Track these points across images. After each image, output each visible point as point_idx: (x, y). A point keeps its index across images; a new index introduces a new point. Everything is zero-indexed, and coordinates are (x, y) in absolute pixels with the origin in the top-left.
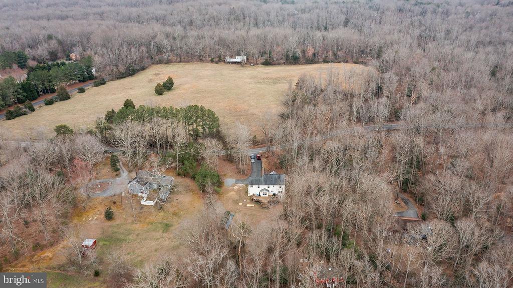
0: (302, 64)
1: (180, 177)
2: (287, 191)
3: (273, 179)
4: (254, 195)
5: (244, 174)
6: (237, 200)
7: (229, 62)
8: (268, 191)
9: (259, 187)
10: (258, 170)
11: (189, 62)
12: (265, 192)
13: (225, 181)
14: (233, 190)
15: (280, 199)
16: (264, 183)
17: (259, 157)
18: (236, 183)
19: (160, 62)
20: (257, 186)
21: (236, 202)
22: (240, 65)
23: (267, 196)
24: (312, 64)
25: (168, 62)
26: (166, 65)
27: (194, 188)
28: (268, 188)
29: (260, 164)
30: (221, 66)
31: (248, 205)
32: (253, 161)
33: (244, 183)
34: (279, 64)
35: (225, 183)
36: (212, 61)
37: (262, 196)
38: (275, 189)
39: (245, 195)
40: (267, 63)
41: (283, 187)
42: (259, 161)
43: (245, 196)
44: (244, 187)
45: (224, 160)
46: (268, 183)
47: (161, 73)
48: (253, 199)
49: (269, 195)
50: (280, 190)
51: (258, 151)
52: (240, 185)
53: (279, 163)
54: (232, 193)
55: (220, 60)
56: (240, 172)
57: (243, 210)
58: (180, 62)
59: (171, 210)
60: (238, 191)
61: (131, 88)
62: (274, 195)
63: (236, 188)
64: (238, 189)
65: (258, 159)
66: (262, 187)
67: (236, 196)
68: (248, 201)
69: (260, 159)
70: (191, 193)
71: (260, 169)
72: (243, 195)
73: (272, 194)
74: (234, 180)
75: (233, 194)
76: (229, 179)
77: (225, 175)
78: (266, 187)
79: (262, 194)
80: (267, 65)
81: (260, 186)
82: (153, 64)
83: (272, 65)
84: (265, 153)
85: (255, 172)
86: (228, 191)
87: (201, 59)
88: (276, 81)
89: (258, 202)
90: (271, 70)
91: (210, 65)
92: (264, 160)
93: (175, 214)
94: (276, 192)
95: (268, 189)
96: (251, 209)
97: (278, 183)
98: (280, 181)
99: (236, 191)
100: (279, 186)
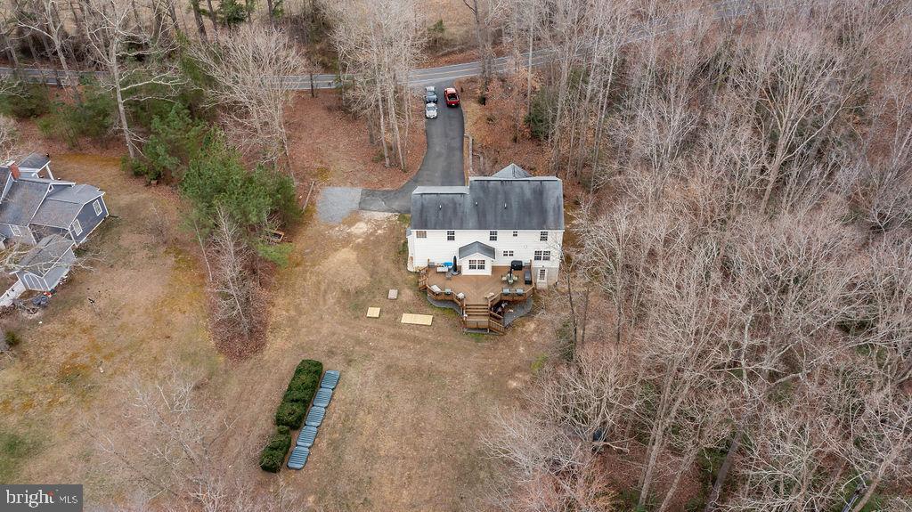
1: (140, 184)
2: (570, 250)
3: (515, 205)
4: (431, 267)
5: (395, 164)
6: (358, 292)
8: (490, 252)
9: (449, 238)
10: (450, 149)
12: (477, 257)
13: (318, 198)
14: (347, 241)
15: (541, 283)
16: (472, 221)
17: (453, 96)
18: (363, 206)
20: (443, 234)
21: (355, 301)
23: (487, 272)
27: (187, 237)
28: (493, 238)
29: (456, 123)
31: (407, 318)
32: (432, 113)
33: (396, 205)
35: (319, 206)
37: (466, 271)
38: (520, 245)
39: (396, 262)
41: (556, 236)
42: (452, 112)
43: (394, 272)
44: (392, 229)
45: (329, 109)
46: (490, 217)
48: (425, 290)
49: (494, 269)
50: (543, 247)
51: (450, 76)
52: (380, 216)
53: (528, 121)
54: (346, 255)
56: (383, 158)
57: (386, 342)
59: (58, 352)
60: (367, 247)
62: (517, 266)
63: (360, 228)
64: (368, 236)
65: (451, 103)
66: (465, 237)
67: (360, 268)
68: (408, 294)
69: (457, 105)
70: (171, 260)
71: (456, 144)
72: (388, 265)
73: (507, 262)
74: (356, 193)
75: (346, 261)
76: (338, 189)
77: (323, 172)
78: (483, 236)
79: (464, 264)
81: (458, 234)
84: (473, 80)
85: (440, 155)
86: (328, 245)
89: (449, 304)
92: (471, 109)
93: (71, 376)
94: (525, 257)
95: (492, 244)
96: (416, 340)
97: (535, 221)
98: (543, 212)
99: (357, 247)
100: (537, 234)
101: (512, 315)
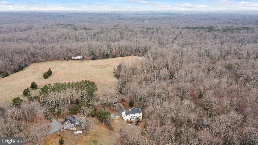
0: (111, 58)
2: (143, 115)
3: (136, 111)
4: (128, 120)
5: (116, 111)
6: (121, 124)
7: (74, 59)
11: (52, 61)
12: (133, 117)
14: (116, 119)
15: (140, 119)
16: (132, 113)
17: (117, 102)
18: (115, 116)
19: (35, 62)
20: (129, 115)
22: (80, 61)
24: (115, 57)
25: (40, 62)
26: (39, 63)
30: (70, 61)
31: (127, 125)
34: (99, 59)
36: (65, 59)
37: (132, 119)
38: (137, 115)
39: (123, 120)
40: (94, 58)
41: (141, 114)
44: (120, 117)
46: (134, 113)
47: (38, 67)
48: (128, 122)
49: (135, 119)
50: (140, 115)
52: (118, 116)
55: (69, 58)
56: (113, 111)
58: (47, 61)
59: (92, 134)
60: (118, 119)
61: (26, 77)
62: (137, 118)
63: (116, 118)
66: (131, 115)
67: (119, 121)
68: (126, 123)
69: (118, 104)
71: (121, 108)
74: (113, 115)
75: (117, 121)
78: (133, 115)
80: (94, 59)
82: (31, 63)
83: (97, 59)
86: (114, 120)
87: (58, 59)
88: (104, 67)
89: (132, 123)
90: (97, 62)
91: (65, 62)
93: (95, 135)
94: (138, 117)
95: (134, 116)
97: (139, 112)
98: (139, 111)
99: (117, 120)
100: (139, 114)
101: (138, 123)
